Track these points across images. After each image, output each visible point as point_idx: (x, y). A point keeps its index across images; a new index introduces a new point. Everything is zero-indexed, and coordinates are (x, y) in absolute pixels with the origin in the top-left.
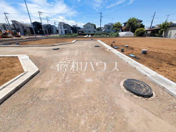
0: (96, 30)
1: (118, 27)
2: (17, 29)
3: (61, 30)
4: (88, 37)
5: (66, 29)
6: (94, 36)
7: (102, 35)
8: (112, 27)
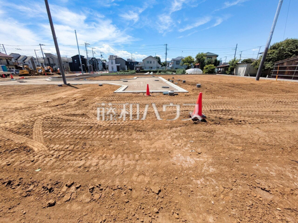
0: (160, 66)
1: (189, 62)
2: (52, 64)
3: (112, 65)
4: (149, 75)
5: (119, 65)
6: (157, 74)
7: (169, 72)
8: (181, 63)
